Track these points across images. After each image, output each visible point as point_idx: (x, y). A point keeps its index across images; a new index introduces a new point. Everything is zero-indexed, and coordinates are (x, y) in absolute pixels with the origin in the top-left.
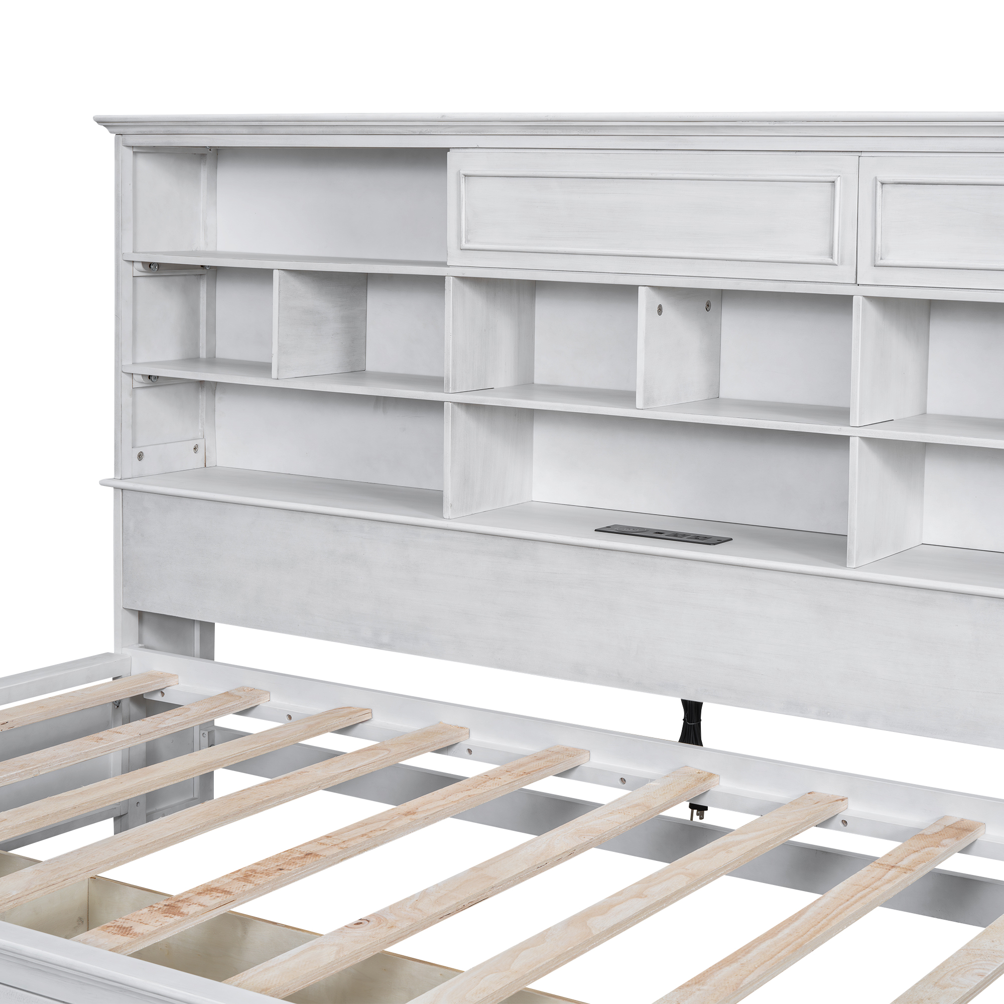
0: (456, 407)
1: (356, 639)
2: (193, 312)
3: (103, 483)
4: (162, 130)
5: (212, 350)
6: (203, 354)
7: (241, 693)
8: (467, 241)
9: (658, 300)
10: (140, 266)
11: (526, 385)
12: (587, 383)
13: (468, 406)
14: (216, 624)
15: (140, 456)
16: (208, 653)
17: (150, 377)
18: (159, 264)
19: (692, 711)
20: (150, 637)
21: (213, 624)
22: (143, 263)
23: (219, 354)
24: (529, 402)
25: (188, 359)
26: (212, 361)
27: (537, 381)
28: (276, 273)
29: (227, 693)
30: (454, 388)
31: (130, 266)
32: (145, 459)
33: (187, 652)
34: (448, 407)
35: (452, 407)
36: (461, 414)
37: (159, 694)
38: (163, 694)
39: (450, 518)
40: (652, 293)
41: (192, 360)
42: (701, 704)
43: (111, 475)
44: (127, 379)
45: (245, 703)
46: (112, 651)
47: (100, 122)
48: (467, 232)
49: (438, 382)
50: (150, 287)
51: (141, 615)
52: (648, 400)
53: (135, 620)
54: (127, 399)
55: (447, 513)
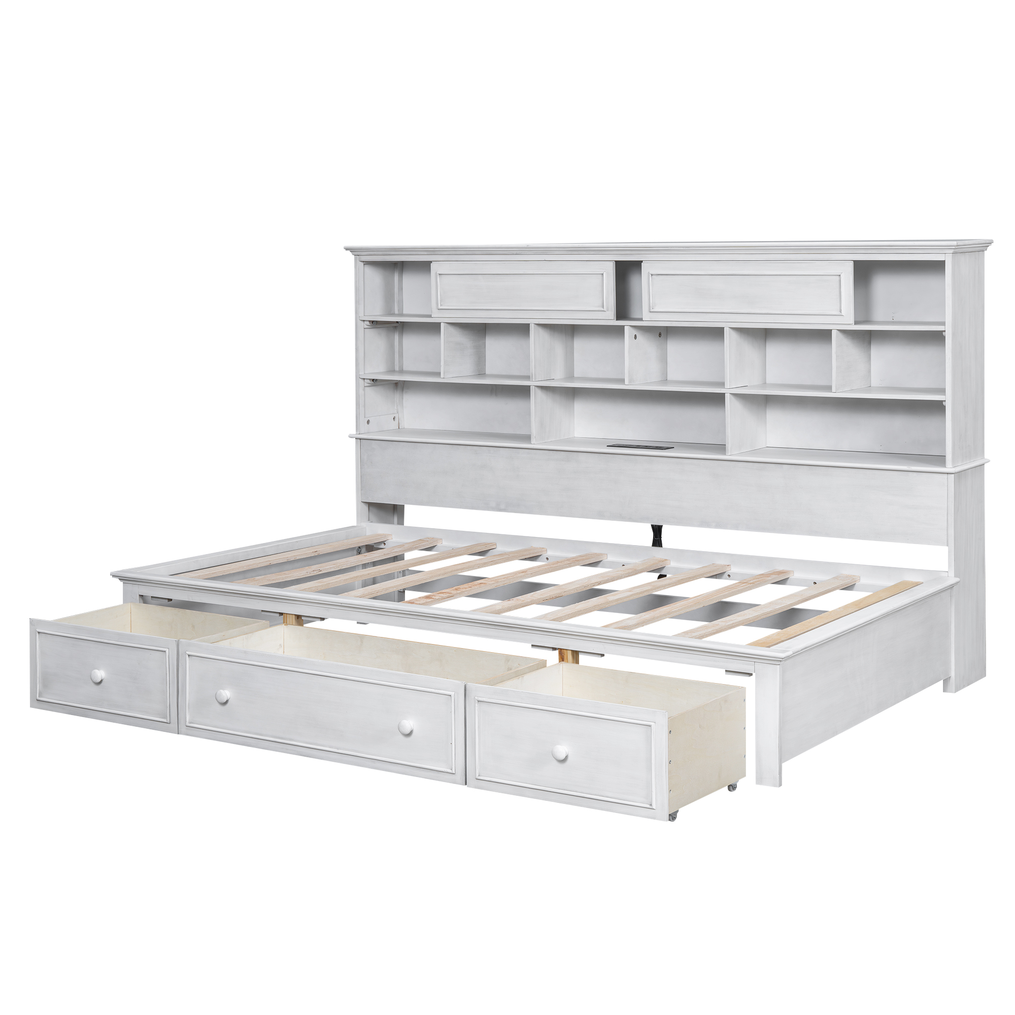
0: (536, 388)
1: (488, 507)
2: (392, 346)
3: (351, 437)
4: (381, 253)
5: (401, 366)
6: (397, 368)
7: (428, 540)
8: (441, 305)
9: (635, 332)
10: (368, 323)
11: (570, 377)
12: (601, 376)
13: (542, 388)
14: (406, 506)
15: (368, 422)
16: (401, 521)
17: (373, 380)
18: (377, 322)
19: (657, 531)
20: (373, 516)
21: (403, 506)
22: (369, 321)
23: (405, 368)
24: (573, 384)
25: (388, 371)
26: (401, 371)
27: (575, 376)
28: (442, 325)
29: (420, 540)
30: (535, 379)
31: (362, 322)
32: (370, 424)
33: (390, 522)
34: (532, 389)
35: (535, 388)
36: (539, 391)
37: (383, 544)
38: (385, 544)
39: (535, 444)
40: (631, 328)
41: (392, 371)
42: (662, 526)
43: (354, 432)
44: (362, 381)
45: (430, 543)
46: (355, 525)
47: (347, 249)
48: (441, 301)
49: (528, 378)
50: (372, 334)
51: (370, 505)
52: (630, 381)
53: (366, 508)
54: (361, 392)
55: (533, 441)
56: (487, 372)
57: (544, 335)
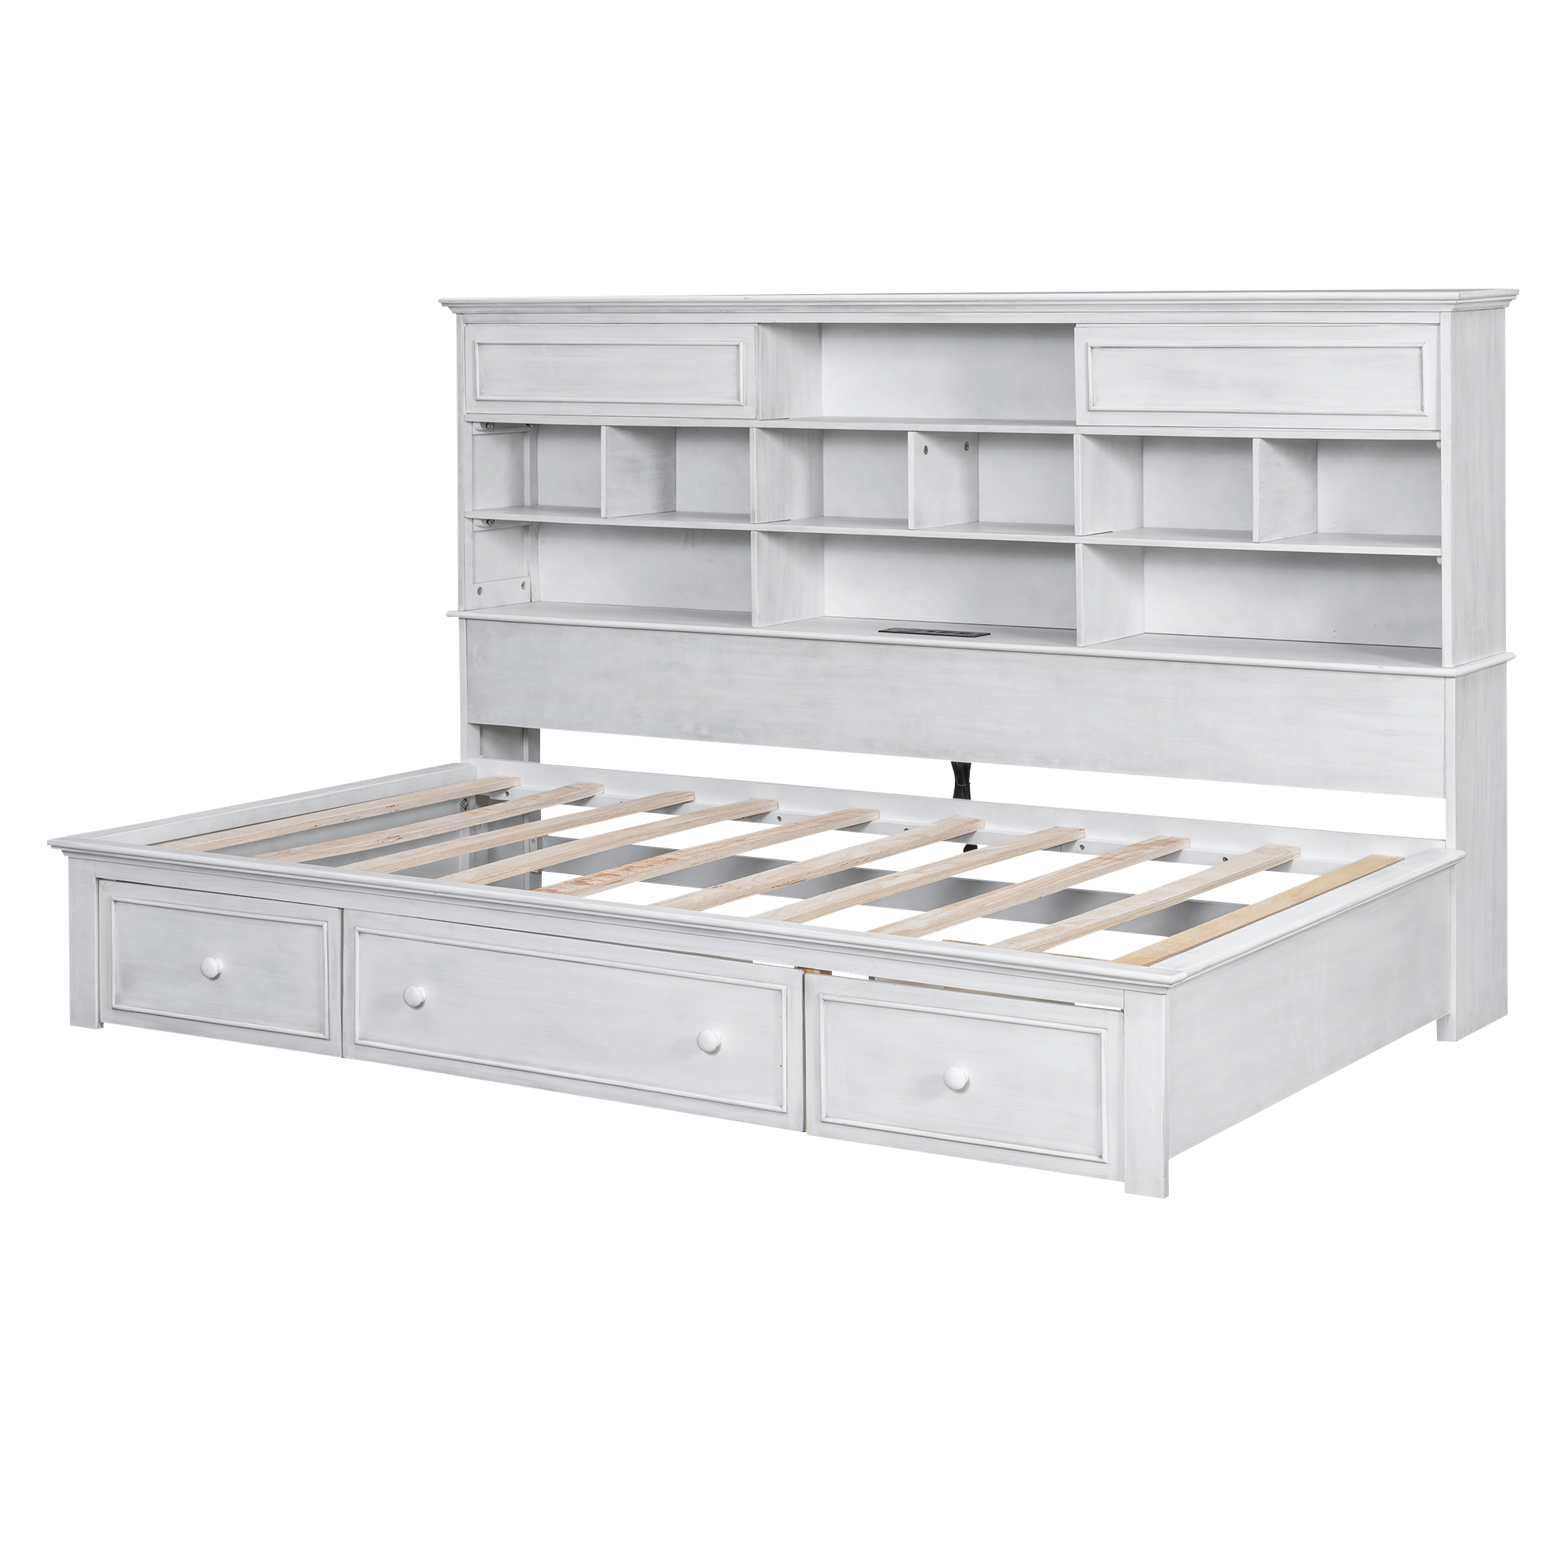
0: (761, 534)
1: (679, 733)
2: (519, 465)
3: (449, 615)
4: (500, 310)
5: (535, 498)
6: (527, 502)
7: (580, 786)
9: (925, 441)
10: (479, 426)
11: (818, 516)
12: (868, 515)
13: (770, 534)
14: (542, 731)
15: (479, 591)
16: (535, 756)
17: (488, 521)
18: (493, 424)
19: (962, 772)
20: (488, 747)
21: (538, 731)
22: (481, 423)
23: (541, 502)
24: (822, 528)
25: (514, 507)
26: (535, 507)
27: (826, 514)
28: (603, 430)
29: (567, 788)
30: (759, 520)
31: (470, 425)
32: (483, 593)
33: (518, 757)
34: (754, 536)
35: (758, 535)
36: (765, 539)
37: (505, 794)
38: (508, 794)
39: (758, 627)
40: (919, 436)
41: (520, 506)
42: (970, 764)
43: (455, 607)
44: (469, 522)
45: (584, 794)
46: (458, 761)
47: (444, 304)
49: (746, 518)
50: (488, 442)
51: (482, 728)
52: (918, 523)
53: (477, 733)
54: (468, 541)
55: (755, 622)
56: (679, 508)
57: (774, 444)
